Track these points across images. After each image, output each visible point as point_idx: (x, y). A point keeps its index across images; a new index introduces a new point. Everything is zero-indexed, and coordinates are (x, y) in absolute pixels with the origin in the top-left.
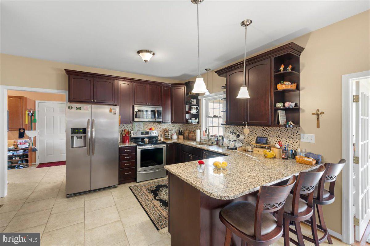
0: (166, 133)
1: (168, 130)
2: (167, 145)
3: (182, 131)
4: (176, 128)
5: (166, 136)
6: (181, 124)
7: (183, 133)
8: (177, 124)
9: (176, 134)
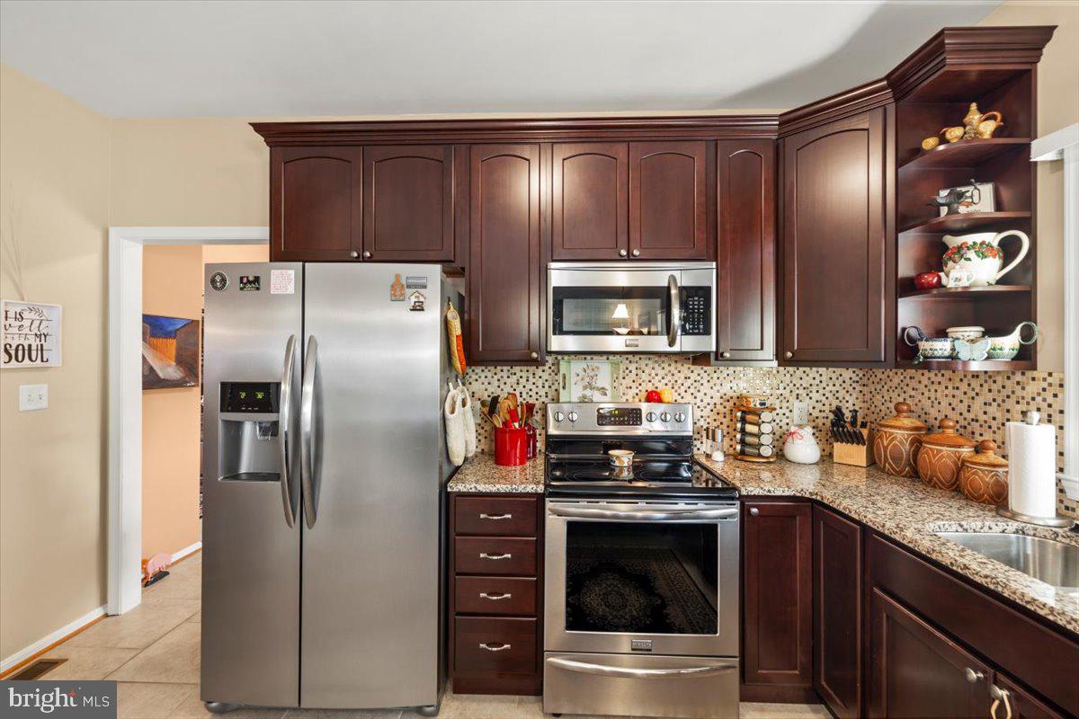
0: (743, 421)
1: (755, 403)
2: (744, 511)
3: (854, 418)
4: (815, 396)
5: (743, 442)
6: (847, 374)
7: (865, 432)
8: (822, 370)
9: (808, 431)
